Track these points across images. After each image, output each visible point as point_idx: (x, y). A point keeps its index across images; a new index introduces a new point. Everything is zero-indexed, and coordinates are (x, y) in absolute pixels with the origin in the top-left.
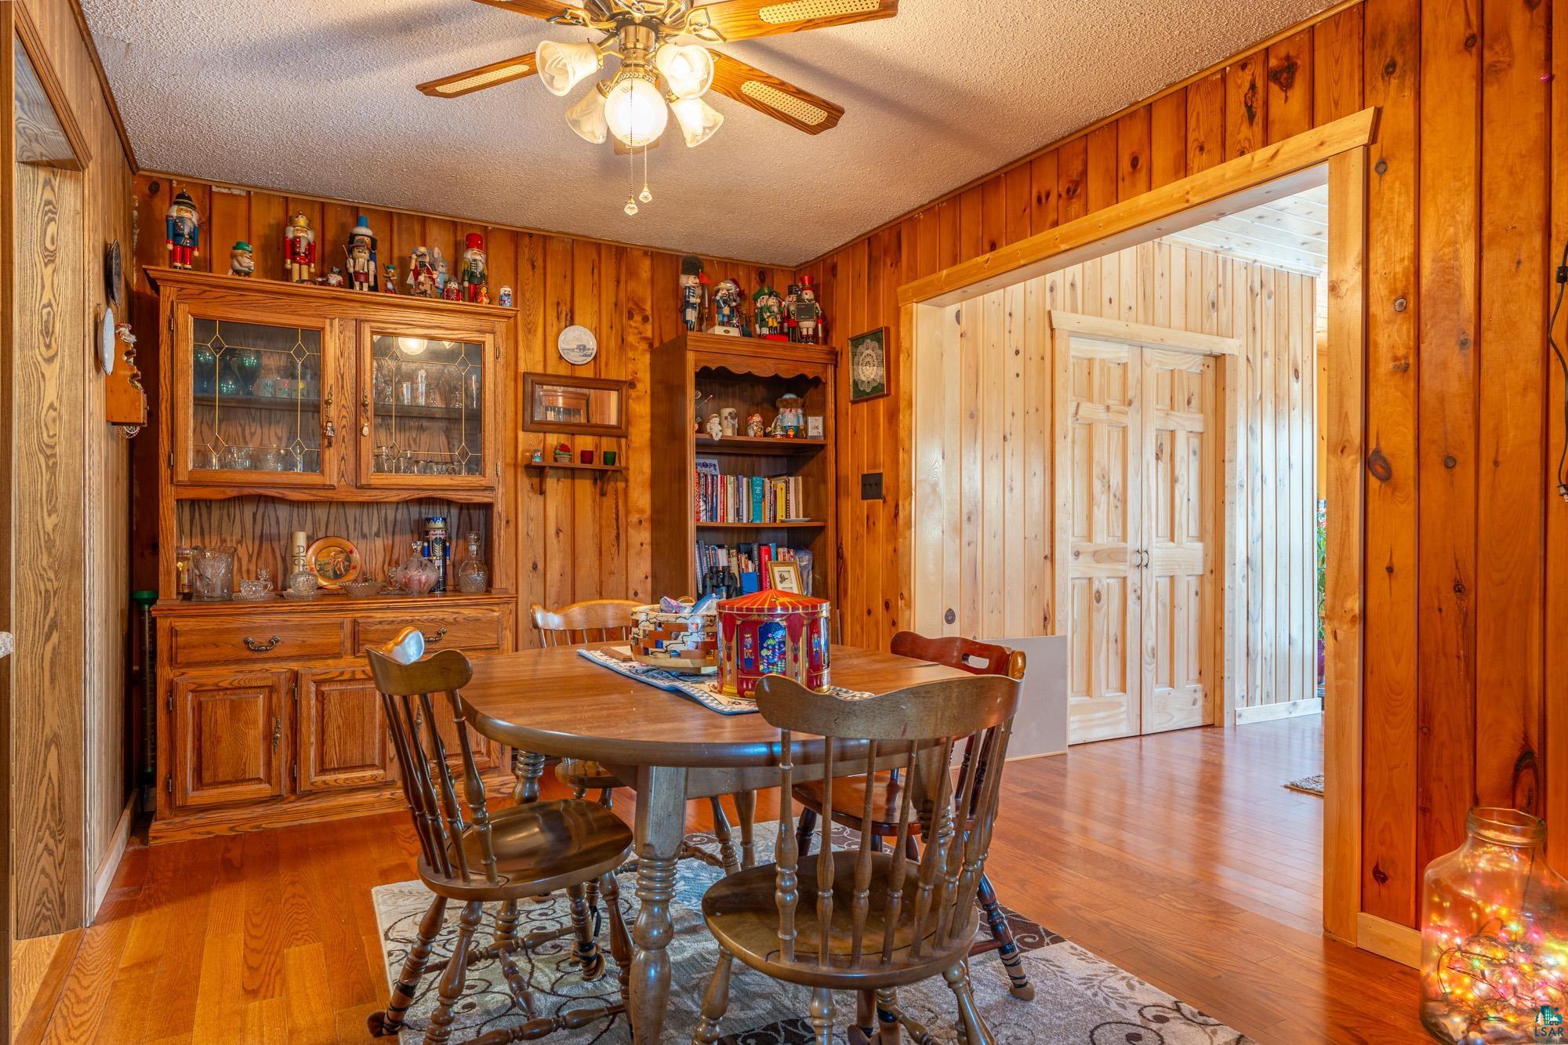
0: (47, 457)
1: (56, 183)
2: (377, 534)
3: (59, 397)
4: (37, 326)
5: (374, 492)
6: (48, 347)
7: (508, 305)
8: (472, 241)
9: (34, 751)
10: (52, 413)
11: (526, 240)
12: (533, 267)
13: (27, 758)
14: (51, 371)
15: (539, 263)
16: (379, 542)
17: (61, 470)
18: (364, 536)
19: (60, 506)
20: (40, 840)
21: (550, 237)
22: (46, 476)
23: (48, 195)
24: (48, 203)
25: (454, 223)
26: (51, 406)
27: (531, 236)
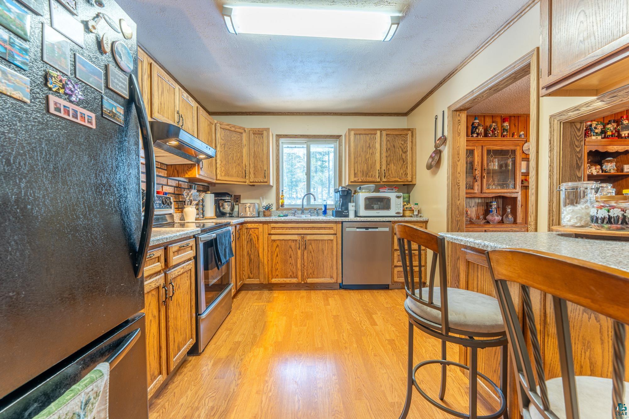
0: (458, 186)
1: (461, 115)
2: (474, 206)
3: (460, 170)
4: (456, 153)
5: (486, 194)
6: (458, 157)
7: (523, 137)
8: (504, 120)
9: (455, 260)
10: (459, 175)
11: (513, 118)
12: (515, 126)
13: (453, 262)
14: (459, 163)
15: (517, 125)
16: (474, 209)
17: (461, 189)
18: (470, 207)
19: (460, 199)
20: (456, 283)
21: (520, 116)
22: (458, 191)
23: (459, 118)
24: (459, 120)
25: (493, 116)
26: (459, 173)
27: (514, 116)
